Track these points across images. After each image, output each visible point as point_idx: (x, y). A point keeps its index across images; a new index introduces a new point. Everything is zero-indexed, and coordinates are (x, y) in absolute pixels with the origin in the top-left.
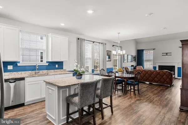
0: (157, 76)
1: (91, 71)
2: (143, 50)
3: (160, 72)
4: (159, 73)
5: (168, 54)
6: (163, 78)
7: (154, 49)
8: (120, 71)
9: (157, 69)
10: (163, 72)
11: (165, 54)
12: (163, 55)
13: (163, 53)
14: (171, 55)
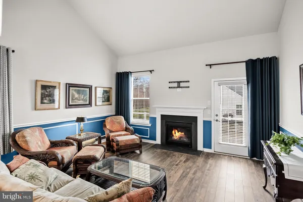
2: (127, 74)
5: (182, 85)
7: (151, 71)
12: (171, 88)
13: (171, 82)
14: (189, 87)
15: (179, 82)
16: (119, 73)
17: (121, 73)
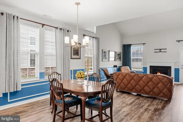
0: (148, 83)
1: (39, 76)
2: (130, 45)
3: (152, 78)
4: (151, 80)
5: (162, 51)
6: (158, 87)
7: (144, 44)
8: (80, 76)
9: (148, 72)
10: (158, 78)
11: (159, 51)
12: (156, 52)
13: (156, 49)
14: (166, 52)
15: (160, 49)
16: (124, 45)
17: (126, 45)
